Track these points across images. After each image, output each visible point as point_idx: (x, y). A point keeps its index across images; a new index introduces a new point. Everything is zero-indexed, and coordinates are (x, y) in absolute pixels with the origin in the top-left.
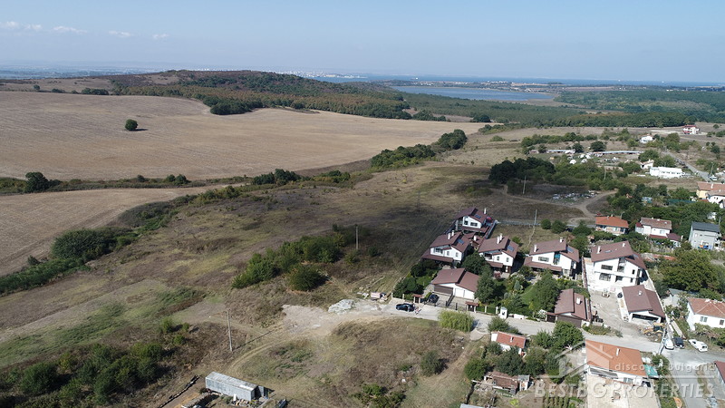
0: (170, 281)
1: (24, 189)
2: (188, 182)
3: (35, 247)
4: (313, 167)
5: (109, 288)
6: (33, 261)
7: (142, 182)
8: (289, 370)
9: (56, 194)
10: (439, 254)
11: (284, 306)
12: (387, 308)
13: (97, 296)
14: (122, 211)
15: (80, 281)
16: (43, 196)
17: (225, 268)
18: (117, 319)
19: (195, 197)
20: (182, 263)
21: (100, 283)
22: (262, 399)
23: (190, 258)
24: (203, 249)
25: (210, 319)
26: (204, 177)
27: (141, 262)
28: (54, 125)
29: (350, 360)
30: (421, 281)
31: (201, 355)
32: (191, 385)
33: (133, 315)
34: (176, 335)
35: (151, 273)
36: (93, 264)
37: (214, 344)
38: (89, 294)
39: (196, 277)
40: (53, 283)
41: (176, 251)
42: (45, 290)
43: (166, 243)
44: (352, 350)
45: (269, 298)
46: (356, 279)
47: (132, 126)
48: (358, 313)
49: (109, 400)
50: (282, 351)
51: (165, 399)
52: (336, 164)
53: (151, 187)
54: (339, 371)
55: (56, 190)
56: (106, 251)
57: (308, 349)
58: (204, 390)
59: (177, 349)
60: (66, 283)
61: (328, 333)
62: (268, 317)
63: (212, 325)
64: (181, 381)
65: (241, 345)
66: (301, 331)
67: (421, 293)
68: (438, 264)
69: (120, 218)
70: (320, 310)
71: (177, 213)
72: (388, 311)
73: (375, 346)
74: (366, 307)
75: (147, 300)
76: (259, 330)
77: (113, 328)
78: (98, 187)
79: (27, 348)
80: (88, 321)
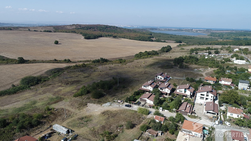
0: (54, 94)
1: (17, 62)
2: (71, 61)
3: (15, 81)
4: (114, 58)
5: (35, 95)
6: (14, 86)
7: (56, 61)
8: (82, 125)
9: (27, 64)
10: (145, 88)
11: (88, 104)
12: (122, 106)
13: (30, 98)
14: (46, 70)
15: (26, 93)
16: (23, 65)
17: (74, 90)
18: (33, 106)
19: (72, 66)
20: (60, 88)
21: (32, 94)
22: (70, 134)
23: (63, 86)
24: (68, 84)
25: (63, 107)
26: (77, 60)
27: (48, 87)
28: (32, 42)
29: (104, 123)
30: (136, 97)
31: (55, 118)
32: (49, 128)
33: (39, 105)
34: (50, 111)
35: (49, 91)
36: (32, 87)
37: (60, 115)
38: (28, 97)
39: (63, 93)
40: (18, 93)
41: (60, 84)
42: (15, 95)
43: (57, 81)
44: (105, 119)
45: (84, 101)
46: (115, 96)
47: (57, 43)
48: (112, 107)
49: (20, 131)
50: (82, 119)
51: (39, 132)
52: (123, 56)
53: (58, 63)
54: (99, 126)
55: (27, 63)
56: (37, 83)
57: (91, 118)
58: (52, 130)
59: (48, 116)
60: (22, 93)
61: (99, 113)
62: (82, 107)
63: (62, 109)
64: (46, 127)
65: (69, 116)
66: (91, 112)
67: (135, 101)
68: (144, 92)
69: (45, 73)
70: (99, 105)
71: (64, 72)
72: (122, 107)
73: (113, 118)
74: (115, 105)
75: (45, 100)
76: (77, 111)
77: (31, 108)
78: (41, 63)
79: (3, 113)
80: (24, 106)
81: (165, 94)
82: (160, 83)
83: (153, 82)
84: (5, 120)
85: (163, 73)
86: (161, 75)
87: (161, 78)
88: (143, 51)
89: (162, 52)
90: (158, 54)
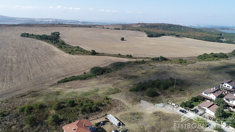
0: (114, 86)
1: (90, 54)
2: (132, 57)
3: (87, 69)
5: (98, 84)
6: (85, 73)
7: (120, 56)
8: (133, 121)
9: (97, 56)
10: (206, 95)
11: (142, 100)
12: (176, 110)
13: (94, 85)
14: (111, 63)
15: (93, 80)
16: (94, 56)
17: (130, 85)
18: (96, 93)
19: (132, 62)
20: (119, 81)
21: (97, 82)
22: (121, 127)
23: (122, 80)
24: (127, 77)
25: (119, 99)
26: (137, 56)
27: (109, 78)
29: (154, 124)
30: (194, 103)
31: (111, 108)
32: (104, 116)
33: (100, 93)
34: (107, 101)
35: (110, 82)
36: (98, 76)
37: (115, 106)
38: (93, 84)
39: (121, 86)
40: (87, 80)
41: (120, 77)
42: (85, 81)
43: (118, 74)
44: (156, 120)
45: (138, 97)
46: (170, 97)
47: (123, 39)
48: (164, 109)
49: (82, 113)
50: (134, 114)
51: (96, 118)
53: (121, 57)
54: (148, 126)
55: (97, 55)
56: (102, 74)
57: (142, 116)
58: (106, 119)
59: (106, 105)
60: (90, 80)
61: (151, 112)
62: (135, 102)
63: (118, 101)
64: (102, 114)
65: (123, 109)
66: (143, 110)
67: (192, 108)
68: (204, 99)
69: (109, 65)
70: (152, 104)
71: (125, 66)
72: (176, 111)
73: (164, 122)
74: (169, 107)
75: (106, 89)
76: (130, 106)
77: (94, 95)
78: (108, 56)
79: (74, 95)
80: (89, 91)
81: (231, 107)
82: (226, 92)
83: (217, 90)
84: (74, 102)
85: (231, 81)
86: (228, 83)
87: (228, 86)
88: (209, 52)
89: (233, 55)
90: (227, 57)
